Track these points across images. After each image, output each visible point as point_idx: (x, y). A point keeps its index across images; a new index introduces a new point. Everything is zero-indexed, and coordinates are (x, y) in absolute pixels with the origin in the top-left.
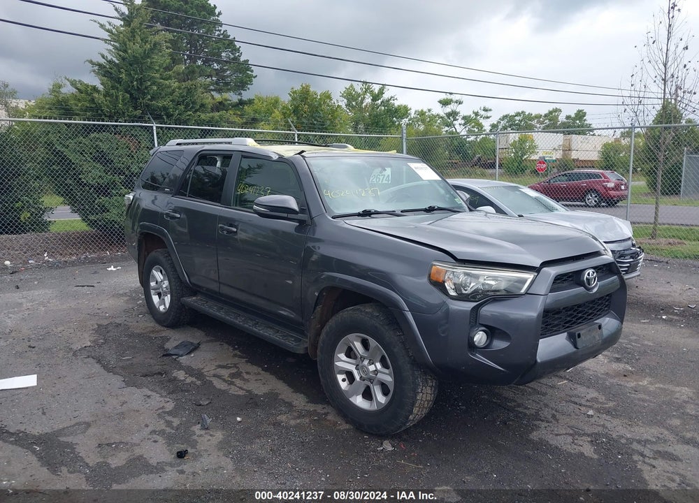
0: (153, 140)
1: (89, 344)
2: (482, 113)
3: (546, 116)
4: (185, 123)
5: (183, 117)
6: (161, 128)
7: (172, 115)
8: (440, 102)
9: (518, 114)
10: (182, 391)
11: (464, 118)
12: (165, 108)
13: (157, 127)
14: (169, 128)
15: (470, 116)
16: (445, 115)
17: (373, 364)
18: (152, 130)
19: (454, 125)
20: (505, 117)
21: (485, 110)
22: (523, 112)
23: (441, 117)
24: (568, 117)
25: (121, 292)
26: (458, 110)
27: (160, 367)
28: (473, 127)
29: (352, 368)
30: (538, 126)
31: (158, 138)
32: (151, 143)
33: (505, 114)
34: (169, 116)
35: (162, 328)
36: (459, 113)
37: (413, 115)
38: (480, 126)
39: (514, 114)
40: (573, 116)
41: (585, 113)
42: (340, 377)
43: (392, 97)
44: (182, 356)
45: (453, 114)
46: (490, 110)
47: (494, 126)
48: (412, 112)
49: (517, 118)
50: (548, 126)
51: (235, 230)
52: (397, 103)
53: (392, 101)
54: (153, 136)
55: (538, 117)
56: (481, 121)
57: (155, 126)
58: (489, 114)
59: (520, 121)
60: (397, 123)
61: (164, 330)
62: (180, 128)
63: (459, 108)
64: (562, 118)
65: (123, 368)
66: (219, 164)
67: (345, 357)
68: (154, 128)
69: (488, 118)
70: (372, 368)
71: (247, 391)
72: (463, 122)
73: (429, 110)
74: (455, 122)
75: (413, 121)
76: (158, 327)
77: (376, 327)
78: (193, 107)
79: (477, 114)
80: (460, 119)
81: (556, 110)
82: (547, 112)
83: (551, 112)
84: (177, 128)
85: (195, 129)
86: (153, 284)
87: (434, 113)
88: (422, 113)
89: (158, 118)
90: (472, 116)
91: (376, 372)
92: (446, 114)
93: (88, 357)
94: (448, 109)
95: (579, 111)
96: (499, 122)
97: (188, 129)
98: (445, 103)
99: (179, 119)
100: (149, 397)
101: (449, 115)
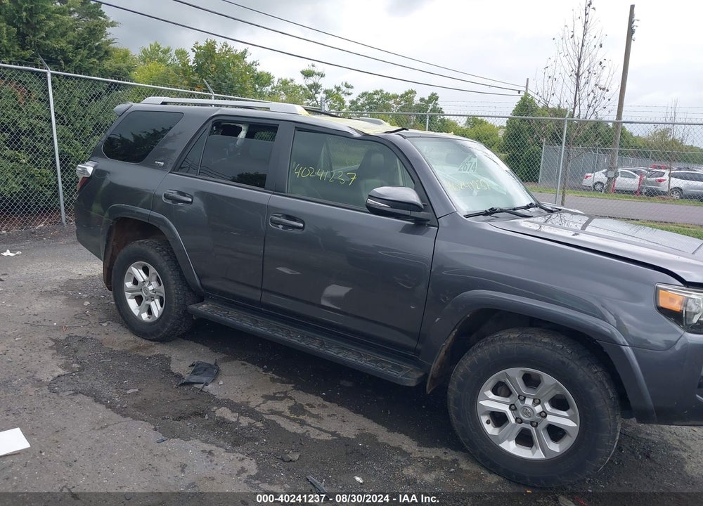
0: (47, 90)
1: (61, 372)
2: (344, 88)
3: (402, 96)
4: (88, 72)
5: (86, 65)
6: (58, 76)
7: (71, 61)
8: (303, 72)
9: (376, 93)
10: (248, 439)
11: (326, 92)
12: (62, 51)
13: (52, 74)
14: (67, 77)
15: (332, 91)
16: (306, 87)
17: (539, 403)
18: (46, 77)
19: (315, 98)
20: (364, 94)
21: (348, 87)
22: (381, 91)
23: (304, 89)
24: (422, 100)
25: (48, 288)
26: (320, 83)
27: (189, 403)
28: (334, 102)
29: (505, 408)
30: (395, 106)
31: (53, 88)
32: (45, 93)
33: (364, 92)
34: (68, 61)
35: (148, 343)
36: (320, 86)
37: (275, 84)
38: (342, 102)
39: (372, 92)
40: (427, 98)
41: (438, 97)
42: (484, 419)
43: (254, 62)
44: (207, 384)
45: (315, 87)
46: (352, 87)
47: (353, 102)
48: (276, 80)
49: (376, 97)
50: (403, 107)
51: (301, 225)
52: (259, 69)
53: (254, 67)
54: (47, 84)
55: (395, 97)
56: (343, 96)
57: (49, 72)
58: (350, 91)
59: (379, 100)
60: (259, 91)
61: (152, 346)
62: (81, 78)
63: (321, 81)
64: (416, 100)
65: (136, 407)
66: (243, 134)
67: (493, 395)
68: (49, 75)
69: (349, 94)
70: (538, 409)
71: (333, 434)
72: (325, 96)
73: (292, 80)
74: (317, 95)
75: (276, 90)
76: (144, 342)
77: (563, 363)
78: (96, 54)
79: (338, 89)
80: (322, 93)
81: (412, 92)
82: (403, 93)
83: (407, 94)
84: (76, 78)
85: (99, 81)
86: (129, 284)
87: (296, 84)
88: (285, 83)
89: (52, 62)
90: (334, 90)
91: (544, 414)
92: (308, 86)
93: (77, 393)
94: (310, 81)
95: (433, 95)
96: (358, 99)
97: (90, 80)
98: (308, 74)
99: (79, 67)
100: (210, 452)
101: (311, 87)
